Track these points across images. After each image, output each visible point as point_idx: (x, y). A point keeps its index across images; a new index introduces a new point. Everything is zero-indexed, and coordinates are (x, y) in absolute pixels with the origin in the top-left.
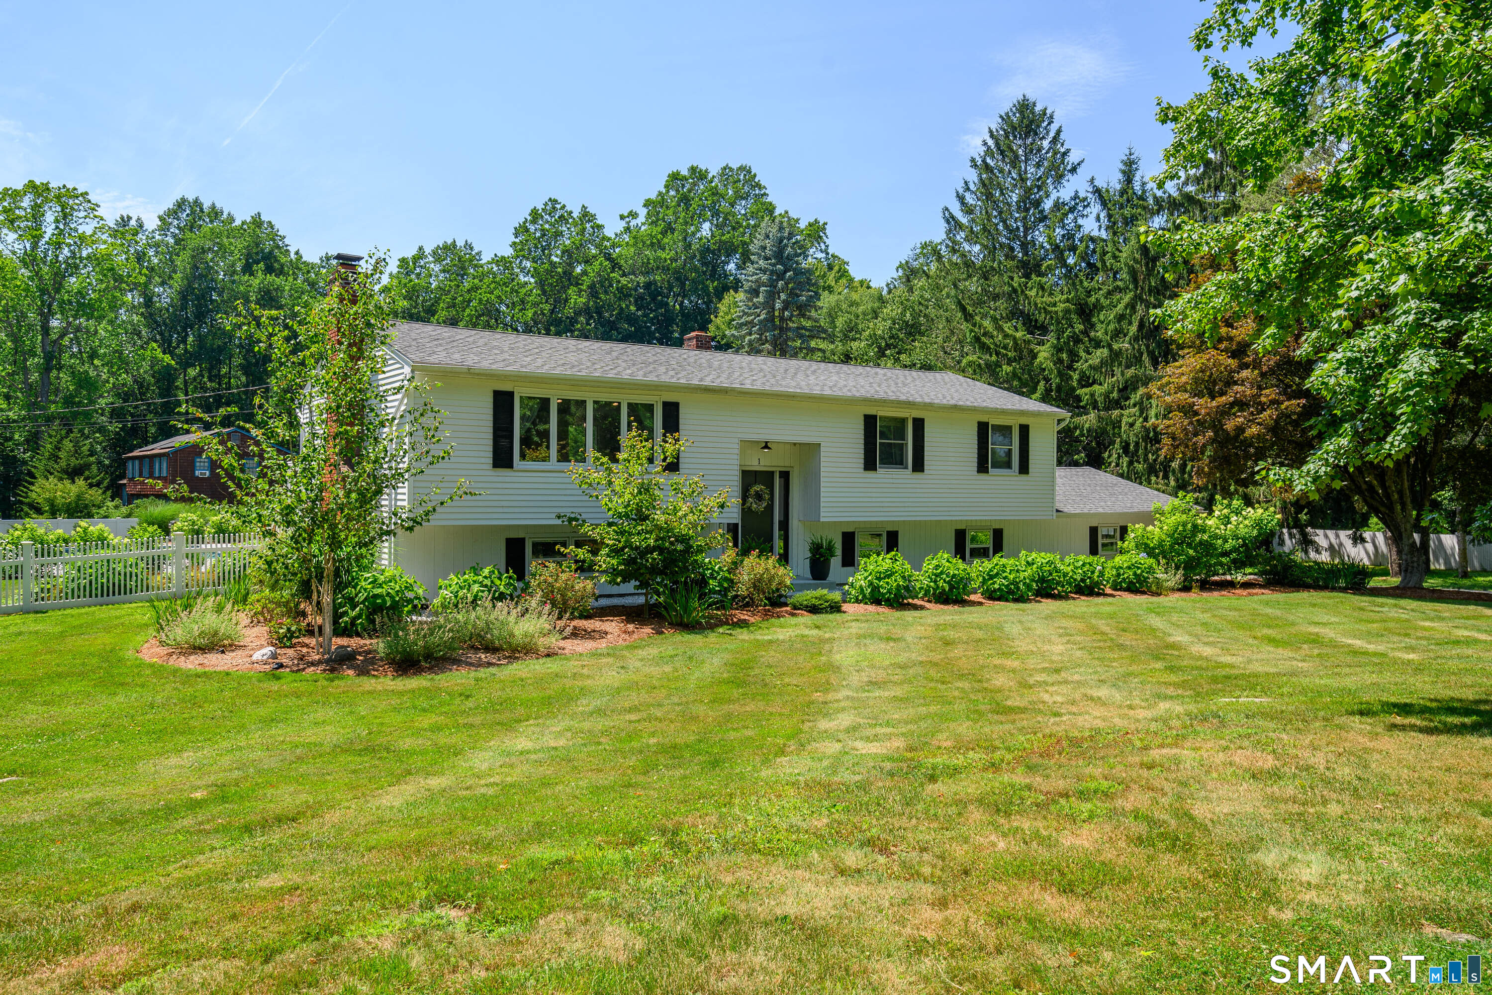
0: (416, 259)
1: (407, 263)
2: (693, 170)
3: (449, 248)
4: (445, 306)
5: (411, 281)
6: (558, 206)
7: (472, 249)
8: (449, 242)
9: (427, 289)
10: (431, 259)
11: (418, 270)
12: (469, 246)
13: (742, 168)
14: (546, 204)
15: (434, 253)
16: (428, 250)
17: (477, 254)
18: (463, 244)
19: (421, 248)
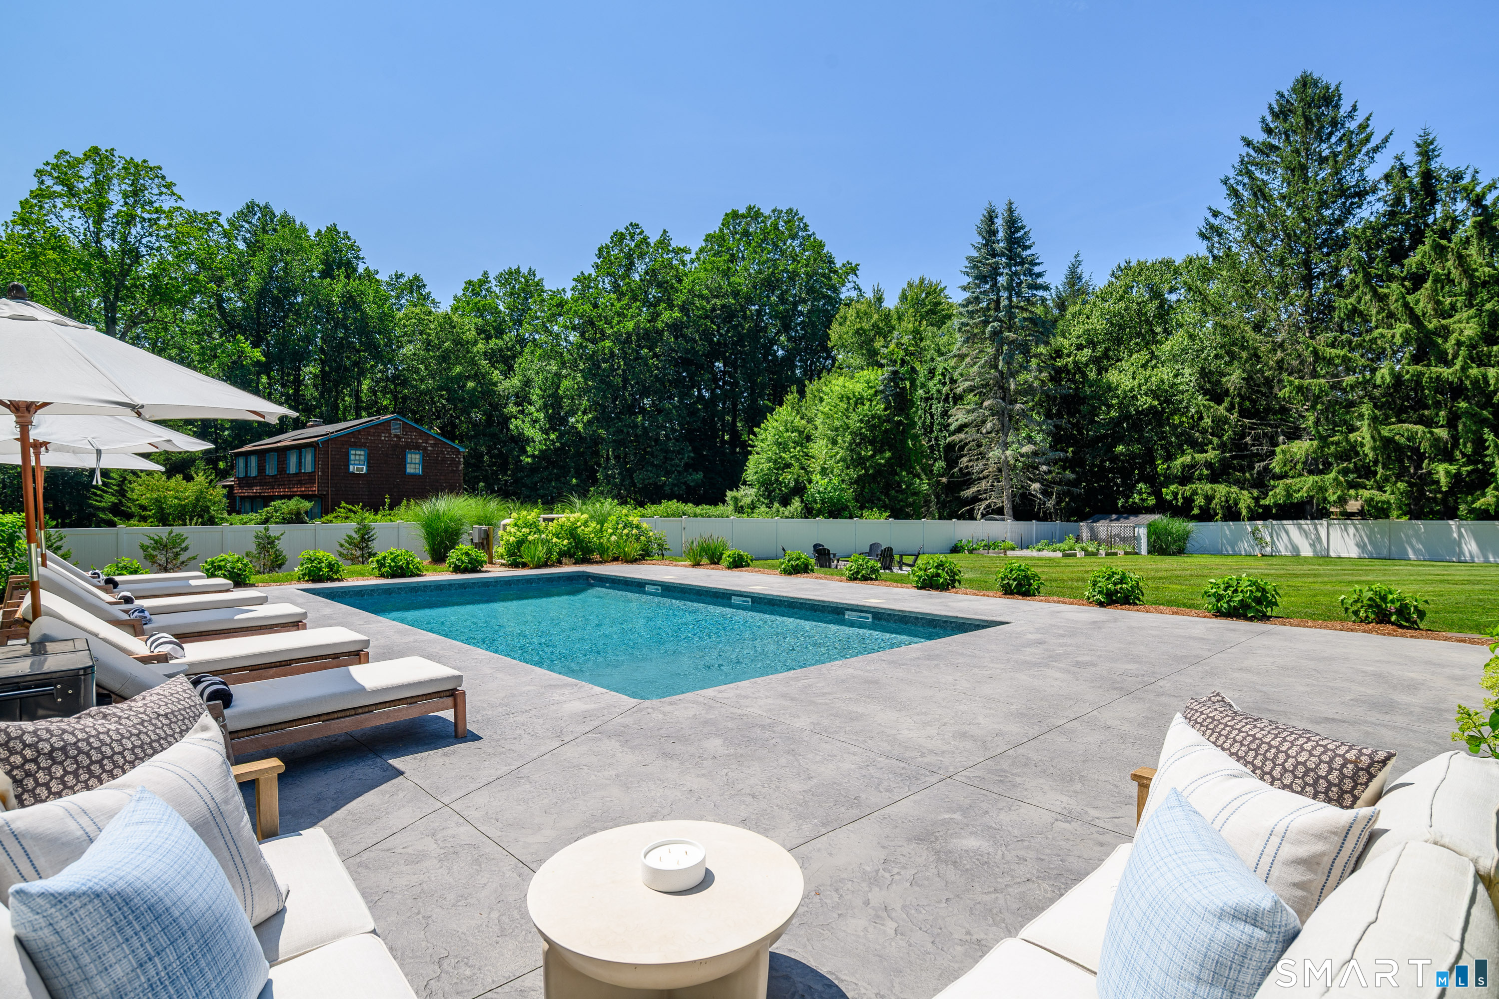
0: (481, 283)
1: (473, 286)
3: (514, 275)
6: (638, 231)
7: (535, 275)
8: (515, 267)
9: (495, 310)
10: (496, 283)
11: (482, 293)
12: (532, 273)
13: (790, 210)
15: (499, 277)
16: (493, 275)
17: (541, 280)
18: (527, 271)
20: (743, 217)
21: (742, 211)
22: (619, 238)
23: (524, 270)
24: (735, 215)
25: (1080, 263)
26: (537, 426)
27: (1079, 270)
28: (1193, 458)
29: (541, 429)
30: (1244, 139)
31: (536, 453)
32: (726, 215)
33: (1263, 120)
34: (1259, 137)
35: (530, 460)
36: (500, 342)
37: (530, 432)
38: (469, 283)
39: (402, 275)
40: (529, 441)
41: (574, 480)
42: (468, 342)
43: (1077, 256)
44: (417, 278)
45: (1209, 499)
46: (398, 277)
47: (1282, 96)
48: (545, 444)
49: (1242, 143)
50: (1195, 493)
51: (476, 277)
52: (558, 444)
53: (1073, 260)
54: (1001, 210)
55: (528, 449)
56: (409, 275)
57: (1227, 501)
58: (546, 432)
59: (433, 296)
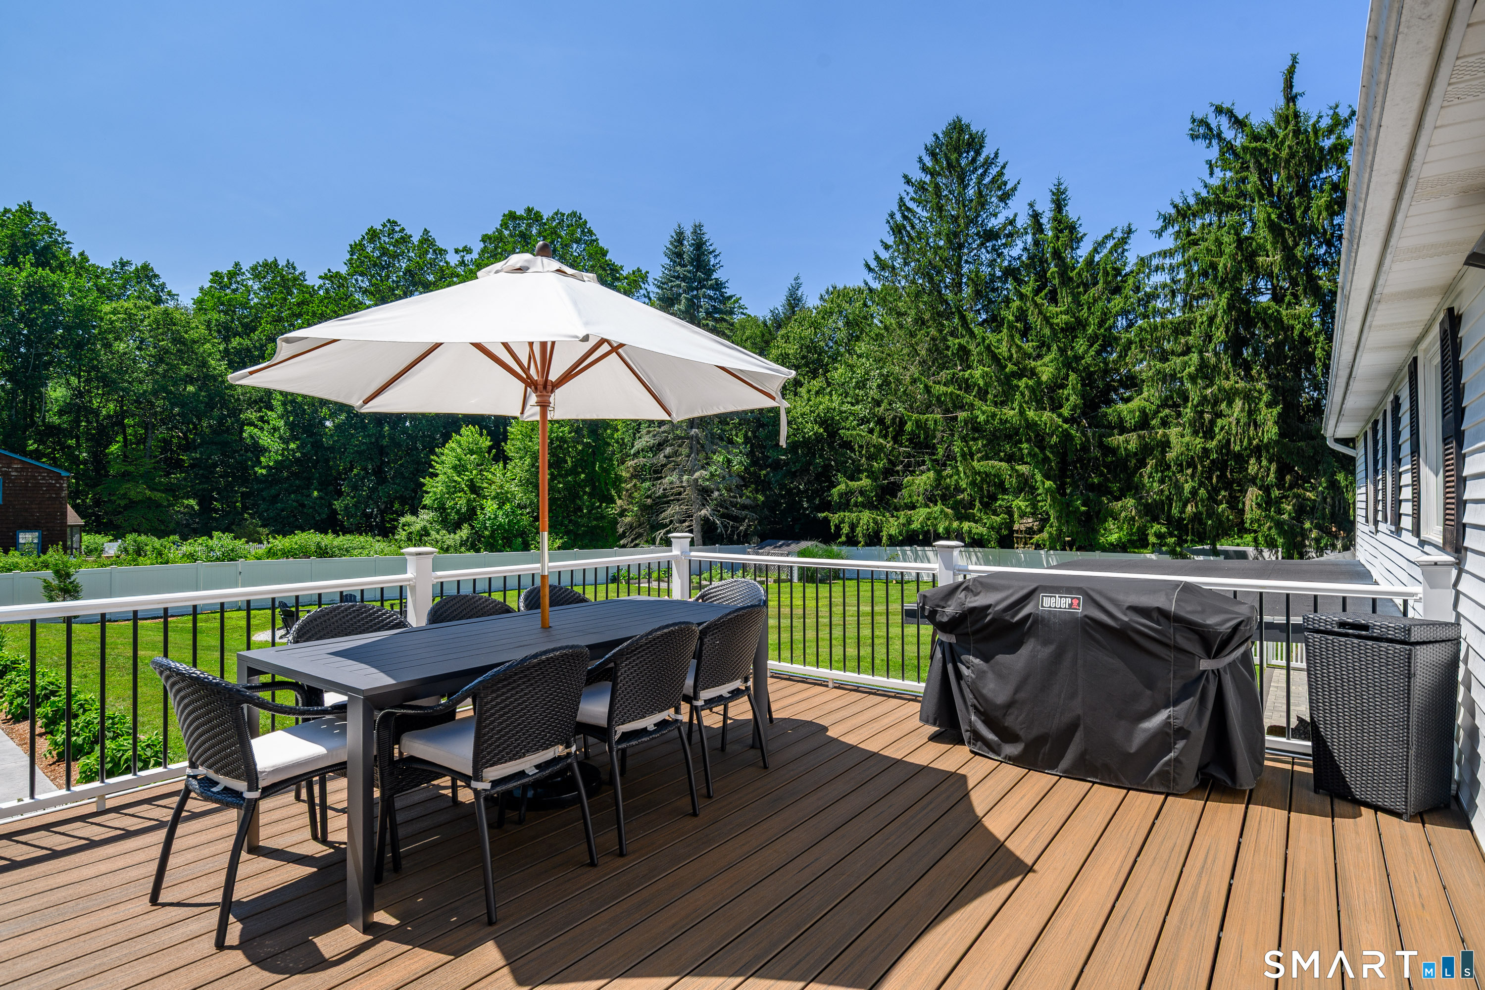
0: (232, 275)
1: (222, 277)
2: (529, 210)
3: (271, 267)
4: (269, 319)
5: (226, 295)
6: (397, 229)
7: (294, 268)
8: (270, 260)
9: (245, 305)
10: (249, 275)
11: (234, 286)
12: (290, 265)
13: (574, 214)
14: (384, 226)
15: (254, 269)
16: (245, 267)
17: (301, 274)
18: (285, 263)
19: (237, 264)
20: (521, 218)
21: (521, 212)
22: (373, 235)
23: (282, 263)
24: (512, 216)
25: (799, 286)
26: (277, 435)
27: (799, 293)
28: (847, 486)
29: (281, 438)
30: (905, 177)
31: (271, 464)
32: (504, 215)
33: (921, 160)
34: (917, 175)
35: (264, 471)
36: (247, 342)
37: (265, 440)
38: (216, 274)
39: (129, 263)
40: (264, 450)
41: (316, 493)
42: (194, 342)
43: (797, 279)
44: (146, 267)
45: (853, 527)
46: (123, 264)
47: (937, 138)
48: (282, 455)
49: (903, 180)
50: (842, 521)
51: (225, 268)
52: (298, 454)
53: (793, 282)
54: (688, 232)
55: (262, 459)
56: (137, 262)
57: (868, 529)
58: (286, 441)
59: (169, 287)
